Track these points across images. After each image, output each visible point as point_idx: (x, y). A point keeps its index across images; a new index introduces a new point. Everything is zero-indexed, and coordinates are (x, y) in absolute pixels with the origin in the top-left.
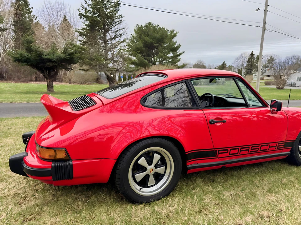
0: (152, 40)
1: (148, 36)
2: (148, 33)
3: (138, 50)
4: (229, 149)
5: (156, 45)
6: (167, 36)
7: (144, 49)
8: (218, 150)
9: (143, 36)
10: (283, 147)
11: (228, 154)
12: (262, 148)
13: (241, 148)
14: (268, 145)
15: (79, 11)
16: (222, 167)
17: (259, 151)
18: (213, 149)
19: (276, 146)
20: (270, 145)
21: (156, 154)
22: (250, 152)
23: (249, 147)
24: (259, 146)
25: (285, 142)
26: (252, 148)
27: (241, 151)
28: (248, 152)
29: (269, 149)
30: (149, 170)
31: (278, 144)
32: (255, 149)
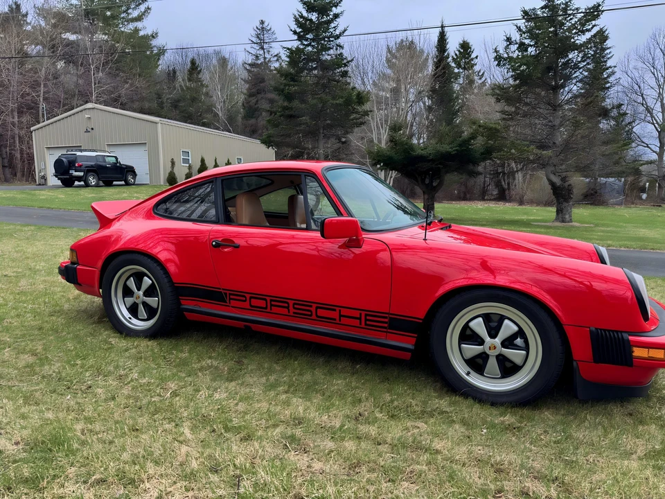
4: (248, 296)
8: (228, 292)
10: (385, 328)
11: (246, 305)
12: (321, 312)
13: (271, 300)
14: (334, 310)
15: (496, 51)
16: (245, 326)
17: (314, 317)
18: (220, 289)
19: (360, 319)
20: (340, 311)
21: (146, 278)
22: (294, 313)
23: (287, 303)
24: (311, 306)
25: (387, 315)
26: (295, 306)
27: (271, 305)
28: (289, 312)
29: (340, 320)
30: (135, 295)
31: (366, 315)
32: (303, 309)
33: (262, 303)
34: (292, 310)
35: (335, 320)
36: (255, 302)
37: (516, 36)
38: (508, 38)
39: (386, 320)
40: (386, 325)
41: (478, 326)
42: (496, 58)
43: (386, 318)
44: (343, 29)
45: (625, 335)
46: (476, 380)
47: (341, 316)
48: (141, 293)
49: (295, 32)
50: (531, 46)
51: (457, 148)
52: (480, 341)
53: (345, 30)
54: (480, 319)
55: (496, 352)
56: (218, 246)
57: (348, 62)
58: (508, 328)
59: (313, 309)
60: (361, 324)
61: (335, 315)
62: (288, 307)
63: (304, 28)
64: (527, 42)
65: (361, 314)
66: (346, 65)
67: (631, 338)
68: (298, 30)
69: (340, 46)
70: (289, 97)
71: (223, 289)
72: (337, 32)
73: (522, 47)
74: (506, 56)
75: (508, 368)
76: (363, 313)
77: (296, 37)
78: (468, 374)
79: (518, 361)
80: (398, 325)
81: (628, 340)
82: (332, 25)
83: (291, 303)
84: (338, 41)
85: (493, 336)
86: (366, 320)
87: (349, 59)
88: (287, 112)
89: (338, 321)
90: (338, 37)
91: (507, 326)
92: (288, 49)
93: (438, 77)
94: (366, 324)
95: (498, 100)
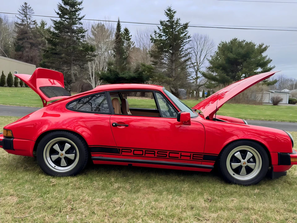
0: (236, 56)
1: (231, 52)
2: (232, 49)
3: (220, 67)
4: (133, 150)
5: (240, 61)
6: (253, 51)
7: (227, 65)
8: (121, 148)
9: (226, 52)
11: (132, 154)
12: (171, 155)
13: (145, 151)
14: (178, 153)
15: (151, 36)
16: (129, 164)
17: (168, 157)
18: (116, 147)
19: (190, 156)
20: (181, 153)
21: (67, 144)
22: (157, 156)
23: (155, 152)
24: (167, 152)
25: (203, 154)
26: (158, 153)
27: (145, 153)
28: (155, 156)
29: (180, 158)
30: (60, 154)
31: (193, 155)
32: (162, 154)
33: (141, 153)
34: (156, 154)
35: (178, 158)
36: (136, 152)
37: (158, 31)
38: (155, 31)
39: (202, 156)
40: (202, 158)
41: (238, 155)
42: (151, 39)
43: (202, 155)
44: (83, 16)
45: (288, 154)
46: (237, 177)
47: (181, 156)
48: (64, 152)
49: (58, 14)
50: (164, 36)
51: (138, 75)
52: (239, 161)
53: (84, 17)
54: (239, 153)
55: (245, 165)
56: (116, 126)
57: (85, 31)
58: (249, 155)
59: (168, 154)
60: (190, 158)
61: (178, 155)
62: (154, 154)
63: (63, 12)
64: (162, 34)
65: (191, 154)
66: (83, 33)
67: (290, 155)
68: (60, 13)
69: (81, 24)
70: (55, 44)
71: (118, 147)
72: (80, 17)
73: (160, 36)
74: (155, 39)
75: (249, 170)
76: (192, 154)
77: (58, 16)
78: (234, 174)
79: (252, 167)
80: (207, 158)
81: (290, 156)
82: (77, 13)
83: (156, 151)
84: (80, 21)
85: (244, 158)
86: (193, 157)
87: (85, 30)
88: (54, 51)
89: (179, 158)
90: (80, 19)
91: (249, 154)
92: (55, 21)
93: (118, 42)
94: (193, 159)
95: (151, 56)
